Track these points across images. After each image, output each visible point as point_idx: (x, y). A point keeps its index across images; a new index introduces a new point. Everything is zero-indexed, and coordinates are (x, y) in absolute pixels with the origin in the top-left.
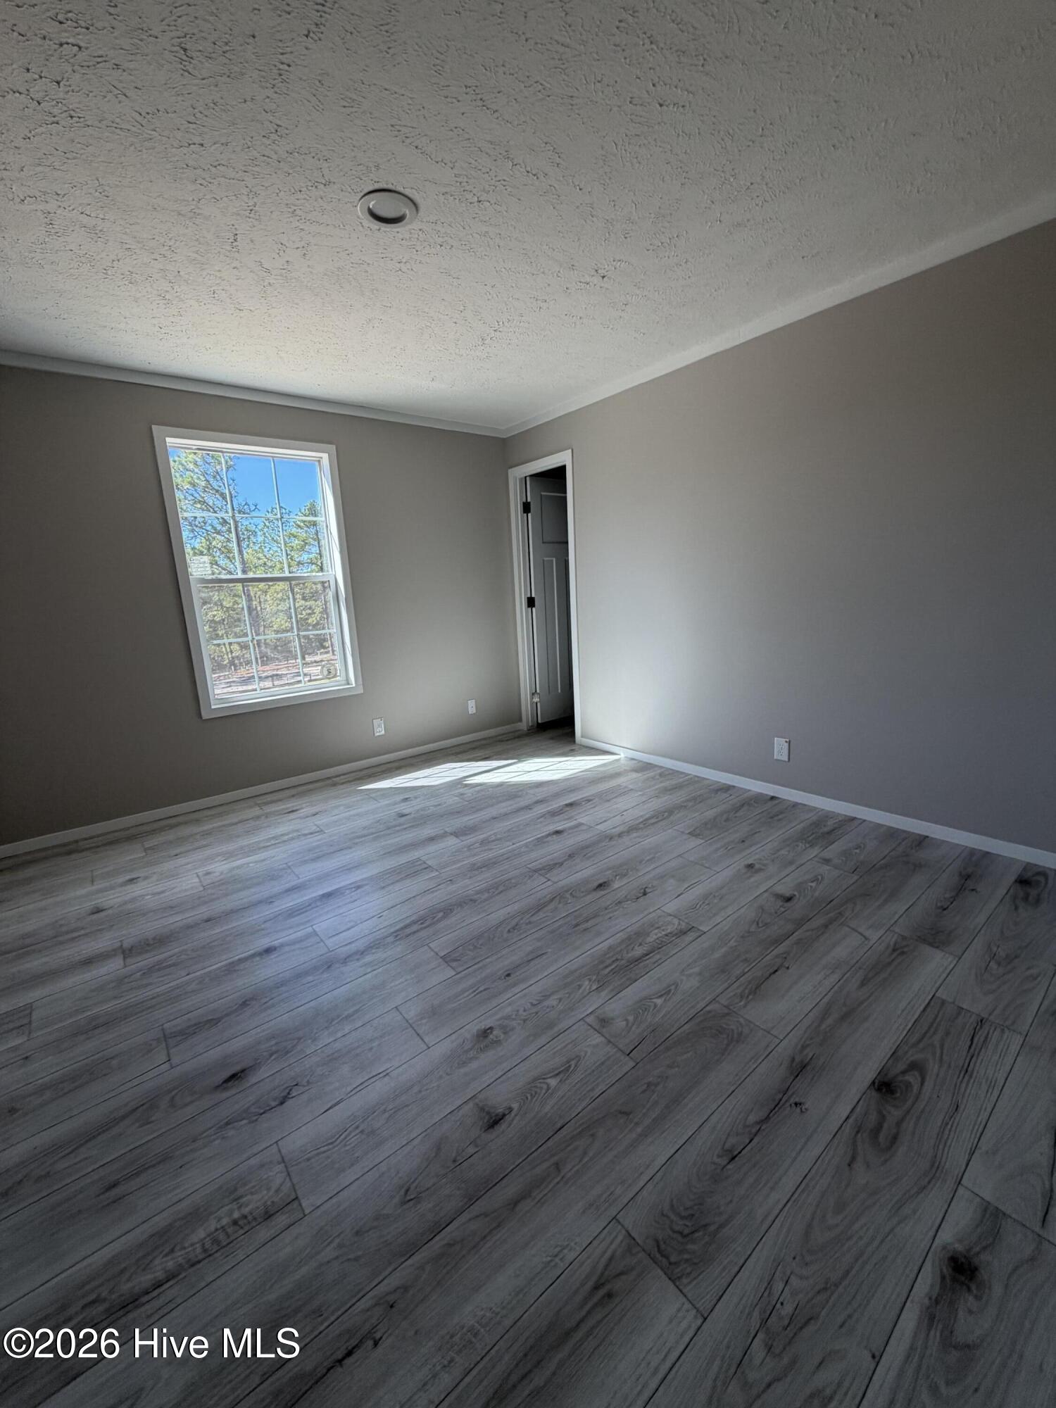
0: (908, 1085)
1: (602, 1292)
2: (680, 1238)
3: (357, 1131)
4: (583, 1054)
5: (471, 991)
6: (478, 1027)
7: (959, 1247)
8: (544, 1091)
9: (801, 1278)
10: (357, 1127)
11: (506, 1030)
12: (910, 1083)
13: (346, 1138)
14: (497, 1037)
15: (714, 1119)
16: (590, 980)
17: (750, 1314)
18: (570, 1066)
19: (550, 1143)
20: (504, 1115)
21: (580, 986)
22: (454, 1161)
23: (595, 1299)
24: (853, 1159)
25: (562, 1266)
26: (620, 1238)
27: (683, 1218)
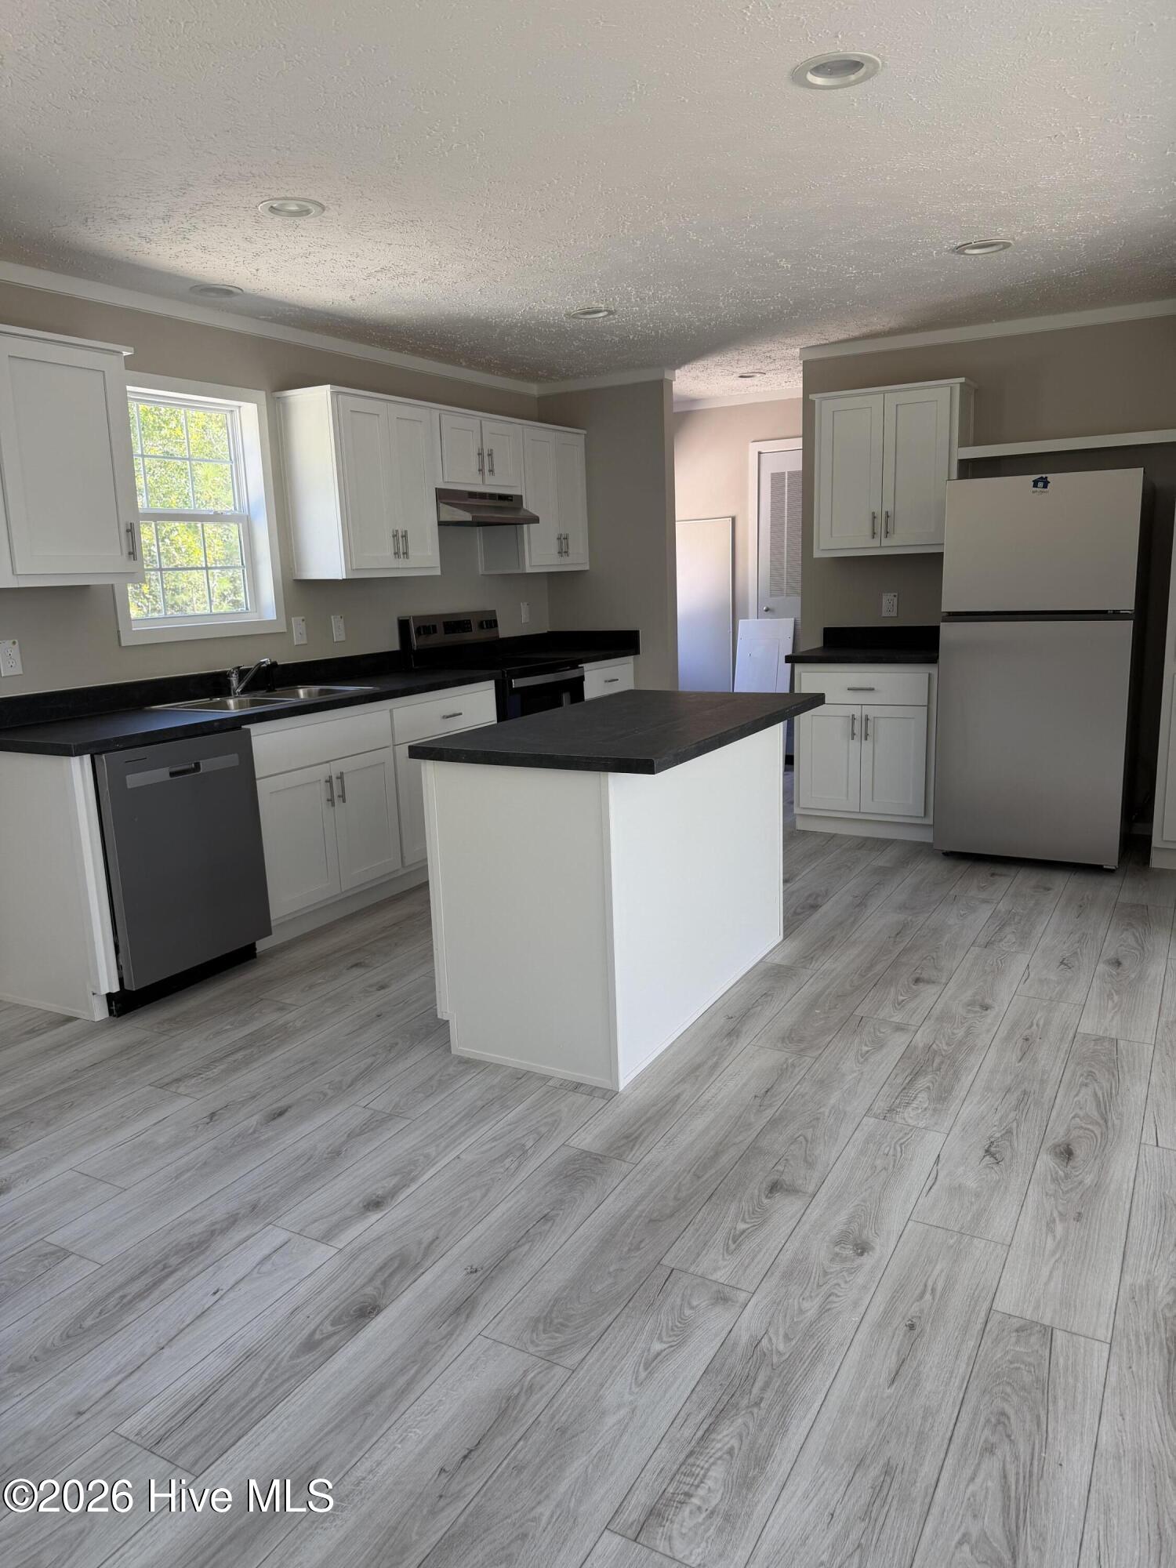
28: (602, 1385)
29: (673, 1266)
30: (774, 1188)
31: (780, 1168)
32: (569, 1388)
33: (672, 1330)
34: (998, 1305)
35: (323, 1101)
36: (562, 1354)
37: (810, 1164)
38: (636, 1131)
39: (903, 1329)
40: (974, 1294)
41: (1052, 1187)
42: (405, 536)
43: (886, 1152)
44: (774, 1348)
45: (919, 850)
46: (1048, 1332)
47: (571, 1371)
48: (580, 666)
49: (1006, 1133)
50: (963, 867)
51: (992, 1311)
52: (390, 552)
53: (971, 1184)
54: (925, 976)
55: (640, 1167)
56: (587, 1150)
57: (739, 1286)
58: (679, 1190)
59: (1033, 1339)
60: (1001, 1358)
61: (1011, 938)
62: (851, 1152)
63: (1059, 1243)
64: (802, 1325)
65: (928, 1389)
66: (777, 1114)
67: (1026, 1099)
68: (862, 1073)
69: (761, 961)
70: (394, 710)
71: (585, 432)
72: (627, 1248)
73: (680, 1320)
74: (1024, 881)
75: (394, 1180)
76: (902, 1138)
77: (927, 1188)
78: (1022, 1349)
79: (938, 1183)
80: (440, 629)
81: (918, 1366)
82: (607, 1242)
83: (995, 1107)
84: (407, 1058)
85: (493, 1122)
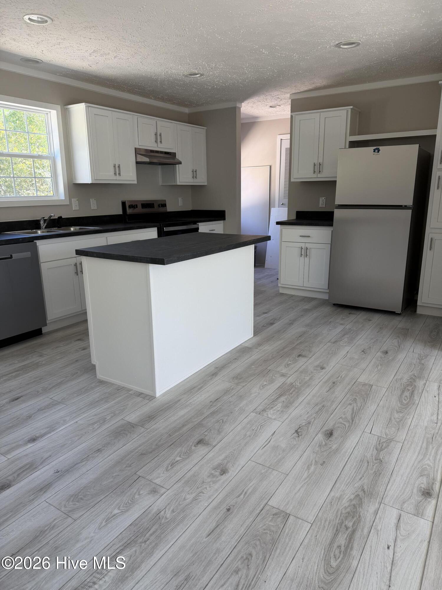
28: (84, 528)
29: (140, 475)
30: (200, 442)
31: (206, 433)
32: (69, 528)
33: (126, 504)
34: (270, 503)
35: (37, 394)
36: (74, 512)
37: (219, 432)
38: (154, 415)
39: (225, 510)
40: (262, 496)
41: (317, 449)
42: (119, 167)
43: (253, 429)
44: (165, 516)
45: (324, 303)
46: (287, 516)
47: (74, 520)
48: (197, 223)
49: (308, 423)
50: (339, 310)
51: (267, 505)
52: (112, 173)
53: (283, 445)
54: (303, 354)
55: (148, 430)
56: (130, 422)
57: (164, 486)
58: (160, 441)
59: (279, 519)
60: (261, 527)
61: (346, 339)
62: (239, 428)
63: (309, 475)
64: (182, 506)
65: (223, 540)
66: (216, 409)
67: (322, 409)
68: (259, 394)
69: (240, 345)
70: (108, 238)
71: (206, 128)
72: (125, 466)
73: (131, 500)
74: (361, 316)
75: (45, 431)
76: (263, 423)
77: (264, 446)
78: (272, 524)
79: (269, 444)
80: (140, 206)
81: (223, 528)
82: (118, 463)
83: (308, 412)
84: (78, 379)
85: (98, 408)
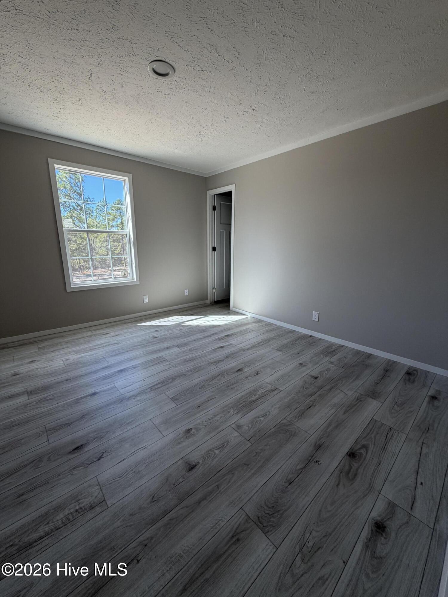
0: (361, 454)
1: (234, 539)
2: (268, 516)
3: (132, 472)
4: (230, 440)
5: (183, 413)
6: (186, 428)
7: (379, 519)
8: (213, 455)
9: (317, 531)
10: (132, 470)
11: (198, 430)
12: (362, 453)
13: (126, 475)
14: (193, 432)
15: (283, 467)
16: (233, 409)
17: (295, 547)
18: (224, 445)
19: (215, 477)
20: (196, 465)
21: (229, 412)
22: (174, 484)
23: (232, 542)
24: (339, 484)
25: (219, 528)
26: (243, 516)
27: (269, 508)
